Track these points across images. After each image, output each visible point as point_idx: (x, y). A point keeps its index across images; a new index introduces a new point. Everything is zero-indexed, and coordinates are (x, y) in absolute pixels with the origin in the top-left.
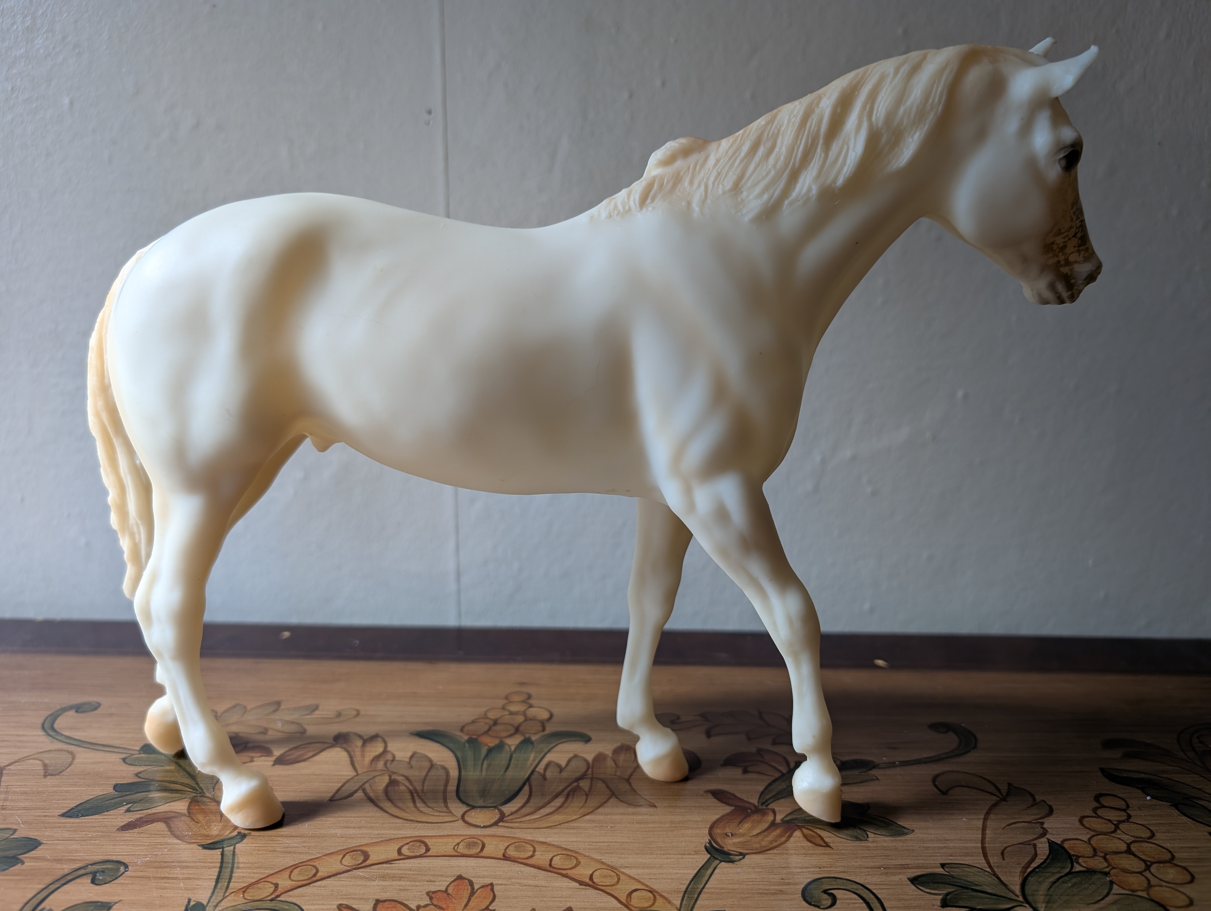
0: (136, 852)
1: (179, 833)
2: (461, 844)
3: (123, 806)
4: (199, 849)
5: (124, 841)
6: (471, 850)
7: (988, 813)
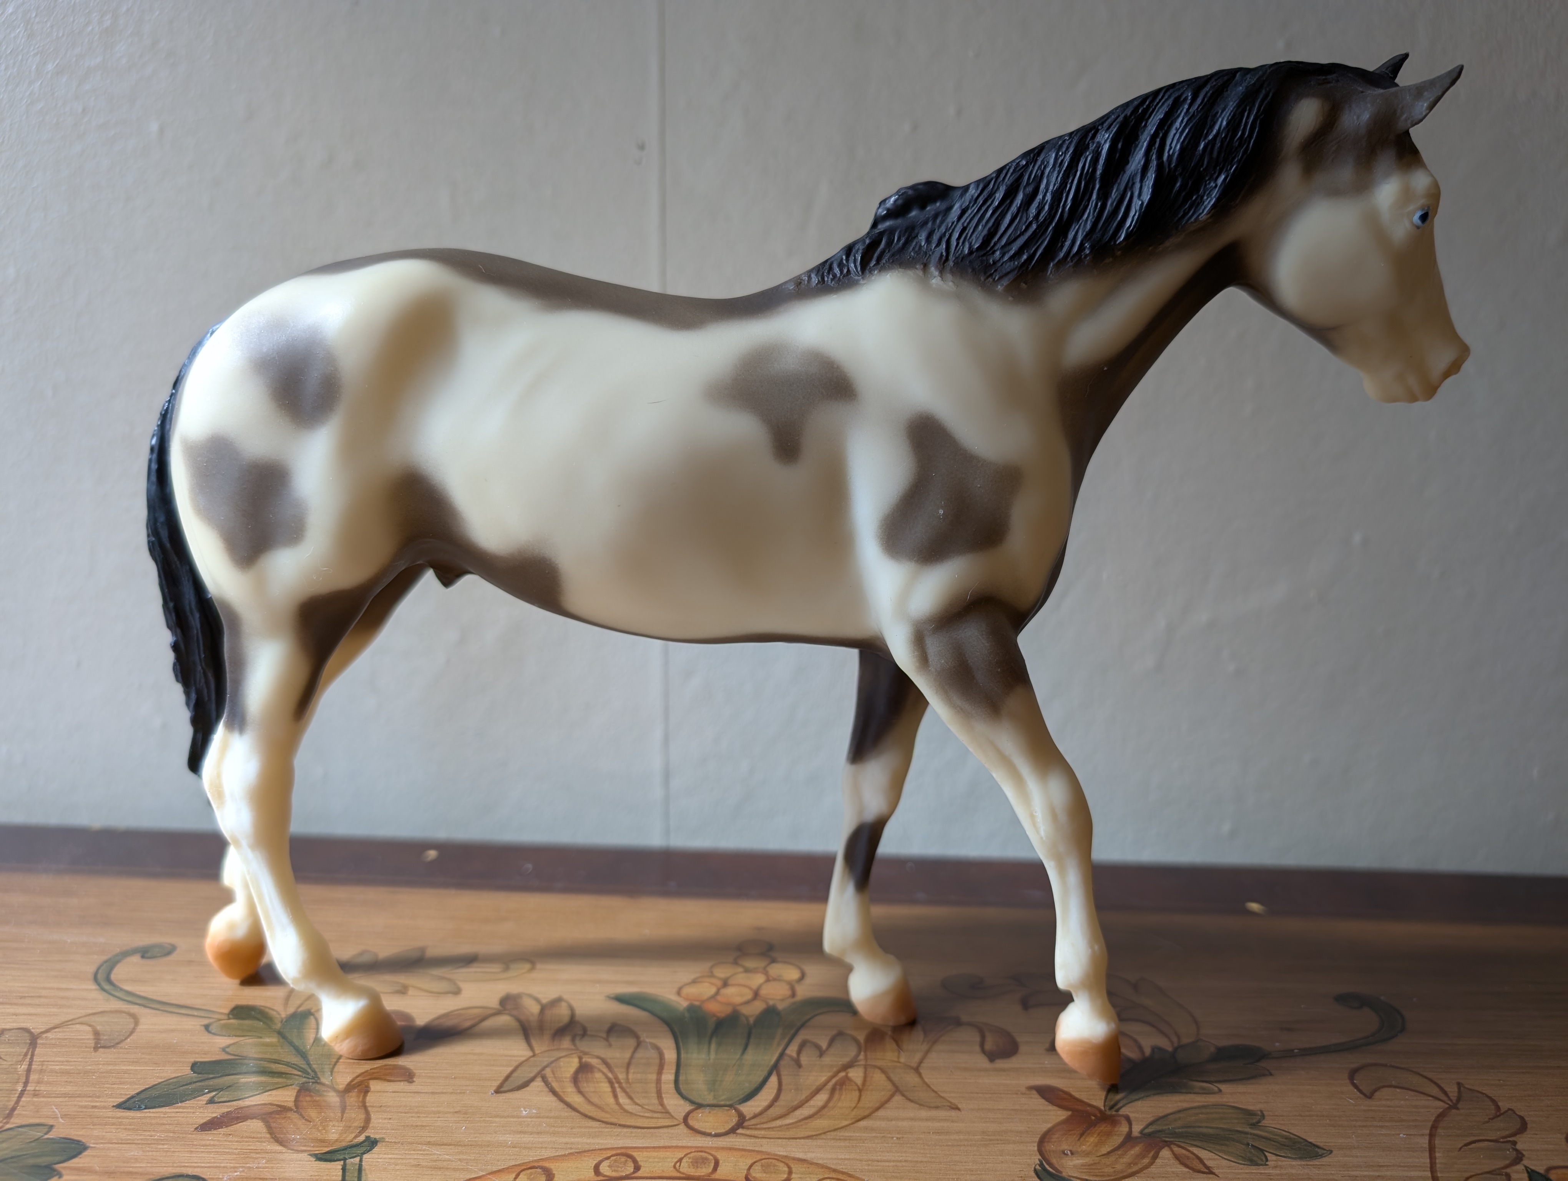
0: (221, 1163)
1: (282, 1136)
2: (684, 1160)
3: (204, 1094)
4: (311, 1161)
5: (203, 1146)
6: (699, 1169)
7: (1434, 1127)
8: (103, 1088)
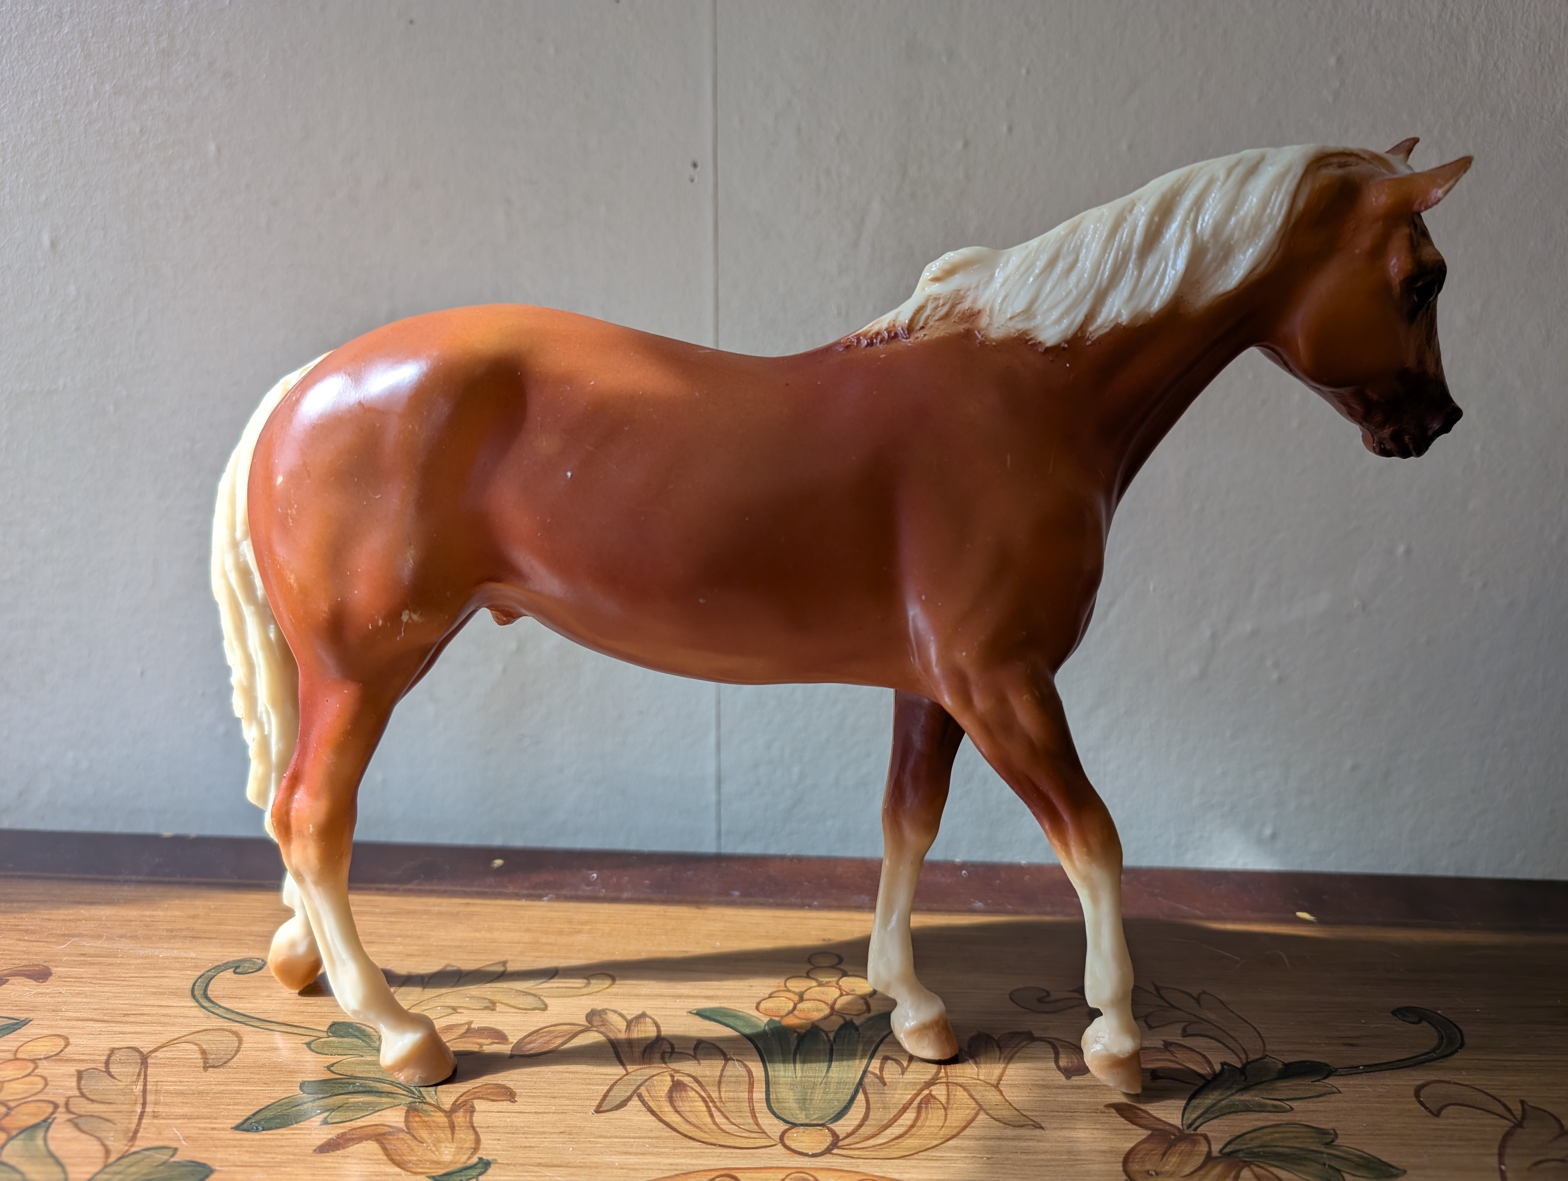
1: (398, 1158)
3: (317, 1115)
5: (324, 1168)
7: (1502, 1147)
8: (219, 1109)
